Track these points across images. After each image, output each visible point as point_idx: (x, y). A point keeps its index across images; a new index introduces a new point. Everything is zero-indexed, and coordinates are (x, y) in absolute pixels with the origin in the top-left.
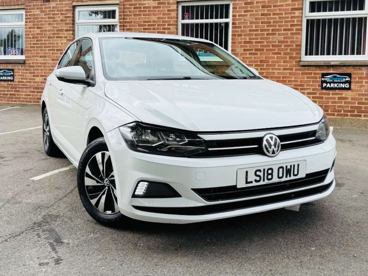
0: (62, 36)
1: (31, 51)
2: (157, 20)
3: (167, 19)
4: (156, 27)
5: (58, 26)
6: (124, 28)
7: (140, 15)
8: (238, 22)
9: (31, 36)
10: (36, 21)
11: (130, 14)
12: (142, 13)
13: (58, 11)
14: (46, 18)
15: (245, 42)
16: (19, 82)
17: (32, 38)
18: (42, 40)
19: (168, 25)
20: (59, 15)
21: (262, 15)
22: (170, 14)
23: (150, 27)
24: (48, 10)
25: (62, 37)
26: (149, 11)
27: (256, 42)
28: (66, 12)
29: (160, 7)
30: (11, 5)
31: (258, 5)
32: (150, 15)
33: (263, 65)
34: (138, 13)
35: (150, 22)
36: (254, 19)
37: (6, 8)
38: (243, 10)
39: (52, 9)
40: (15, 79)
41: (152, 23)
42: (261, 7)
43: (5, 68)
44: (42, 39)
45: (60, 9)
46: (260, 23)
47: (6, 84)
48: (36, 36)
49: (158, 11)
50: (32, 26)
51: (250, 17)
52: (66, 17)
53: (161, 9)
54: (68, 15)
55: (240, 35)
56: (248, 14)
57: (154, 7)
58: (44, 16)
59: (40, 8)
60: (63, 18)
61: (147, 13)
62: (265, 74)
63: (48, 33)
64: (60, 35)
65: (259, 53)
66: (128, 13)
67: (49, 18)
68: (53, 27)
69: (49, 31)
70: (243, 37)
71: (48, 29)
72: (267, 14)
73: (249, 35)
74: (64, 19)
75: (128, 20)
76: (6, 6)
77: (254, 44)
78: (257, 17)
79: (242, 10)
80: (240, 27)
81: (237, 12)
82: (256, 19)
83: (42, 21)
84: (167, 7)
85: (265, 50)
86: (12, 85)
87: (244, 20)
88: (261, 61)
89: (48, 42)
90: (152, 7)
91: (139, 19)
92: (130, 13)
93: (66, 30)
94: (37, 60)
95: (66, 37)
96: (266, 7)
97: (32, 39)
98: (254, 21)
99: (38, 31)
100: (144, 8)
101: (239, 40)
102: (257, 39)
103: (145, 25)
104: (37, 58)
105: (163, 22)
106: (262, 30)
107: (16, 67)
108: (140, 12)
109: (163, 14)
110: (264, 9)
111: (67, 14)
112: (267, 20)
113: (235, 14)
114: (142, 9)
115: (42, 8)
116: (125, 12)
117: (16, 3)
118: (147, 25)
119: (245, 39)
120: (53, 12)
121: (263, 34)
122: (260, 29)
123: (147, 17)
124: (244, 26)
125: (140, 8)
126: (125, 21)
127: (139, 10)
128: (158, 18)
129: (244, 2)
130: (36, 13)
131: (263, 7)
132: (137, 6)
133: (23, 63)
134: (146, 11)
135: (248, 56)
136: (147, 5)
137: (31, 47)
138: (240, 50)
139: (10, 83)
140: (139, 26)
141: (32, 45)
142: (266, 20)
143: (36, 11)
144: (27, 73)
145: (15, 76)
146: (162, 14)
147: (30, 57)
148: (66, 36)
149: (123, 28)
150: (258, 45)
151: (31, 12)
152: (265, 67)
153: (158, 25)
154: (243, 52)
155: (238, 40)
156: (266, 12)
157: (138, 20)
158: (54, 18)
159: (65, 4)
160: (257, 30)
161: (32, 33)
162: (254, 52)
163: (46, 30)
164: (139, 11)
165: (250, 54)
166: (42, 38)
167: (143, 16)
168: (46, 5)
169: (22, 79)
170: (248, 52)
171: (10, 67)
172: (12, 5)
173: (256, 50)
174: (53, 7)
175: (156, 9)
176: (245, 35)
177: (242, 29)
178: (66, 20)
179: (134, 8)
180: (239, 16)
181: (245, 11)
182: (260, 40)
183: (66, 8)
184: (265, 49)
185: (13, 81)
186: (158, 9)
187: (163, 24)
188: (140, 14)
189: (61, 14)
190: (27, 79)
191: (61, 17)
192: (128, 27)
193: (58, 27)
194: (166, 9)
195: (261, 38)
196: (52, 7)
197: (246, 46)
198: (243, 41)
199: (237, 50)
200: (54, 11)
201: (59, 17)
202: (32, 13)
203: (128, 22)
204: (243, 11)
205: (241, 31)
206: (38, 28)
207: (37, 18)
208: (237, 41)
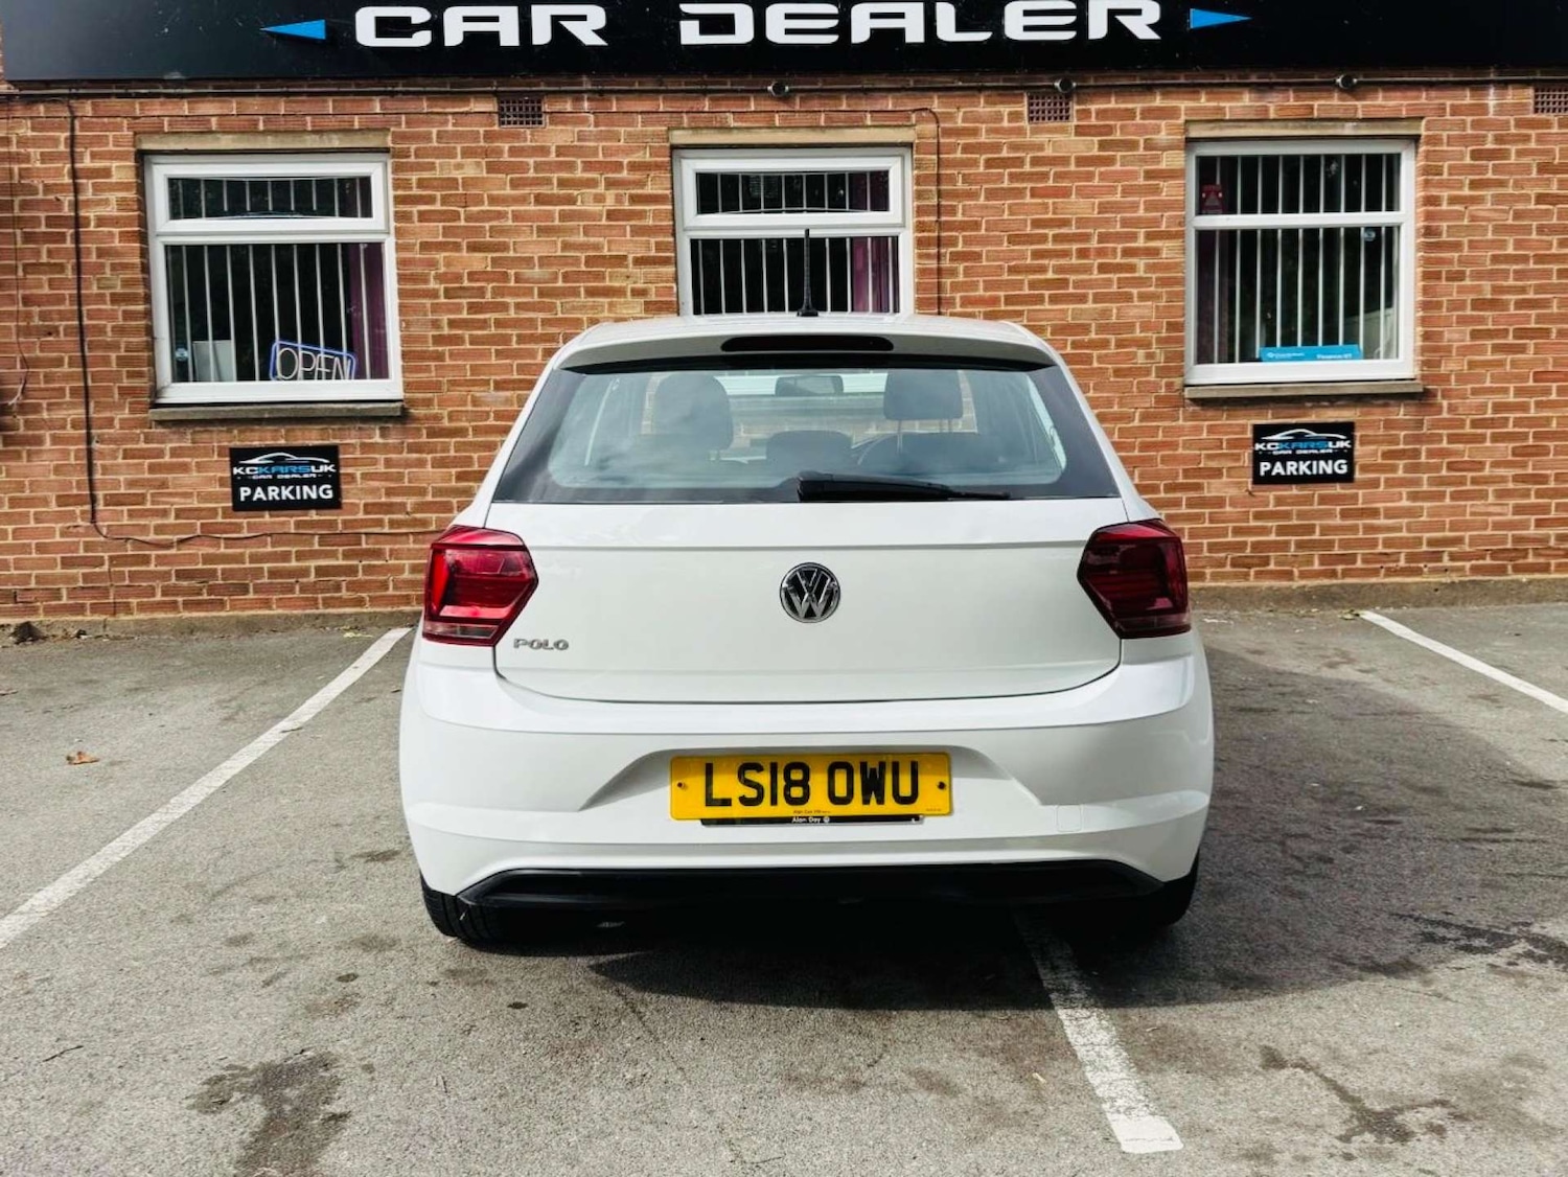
0: (616, 284)
1: (439, 357)
2: (1095, 215)
3: (1141, 212)
4: (1094, 244)
5: (592, 240)
6: (943, 251)
7: (1019, 193)
8: (1448, 227)
9: (432, 285)
10: (462, 217)
11: (966, 187)
12: (1025, 185)
13: (588, 166)
14: (523, 200)
15: (1478, 304)
16: (368, 508)
17: (442, 293)
18: (504, 307)
19: (1149, 237)
20: (601, 189)
21: (1541, 199)
22: (1156, 190)
23: (1065, 246)
24: (531, 161)
25: (620, 292)
26: (1059, 176)
27: (1520, 304)
28: (637, 176)
29: (1110, 161)
30: (305, 131)
31: (1525, 160)
32: (1066, 193)
33: (1547, 391)
34: (1006, 184)
35: (1065, 223)
36: (1511, 217)
37: (270, 143)
38: (1467, 179)
39: (553, 157)
40: (344, 494)
41: (1073, 230)
42: (1535, 170)
43: (282, 442)
44: (508, 300)
45: (601, 158)
46: (1534, 233)
47: (289, 521)
48: (466, 284)
49: (1103, 176)
50: (441, 239)
51: (1495, 207)
52: (634, 199)
53: (1117, 167)
54: (649, 190)
55: (1457, 276)
56: (1488, 193)
57: (1081, 161)
58: (508, 191)
59: (486, 153)
60: (619, 199)
61: (1051, 183)
62: (1554, 423)
63: (537, 271)
64: (608, 283)
65: (1531, 343)
66: (960, 185)
67: (539, 199)
68: (566, 246)
69: (544, 261)
70: (1468, 282)
71: (536, 252)
72: (1558, 196)
73: (1491, 275)
74: (627, 206)
75: (959, 217)
76: (265, 133)
77: (1512, 311)
78: (1520, 206)
79: (1462, 177)
80: (1457, 246)
81: (1441, 185)
82: (1518, 215)
83: (500, 215)
84: (1143, 160)
85: (1554, 335)
86: (332, 524)
87: (1473, 218)
88: (1538, 376)
89: (541, 315)
90: (1073, 161)
91: (1011, 214)
92: (971, 184)
93: (639, 262)
94: (475, 402)
95: (637, 293)
96: (1556, 172)
97: (442, 300)
98: (1510, 222)
99: (480, 261)
100: (1035, 161)
101: (1455, 296)
102: (1523, 290)
103: (1043, 239)
104: (478, 392)
105: (1125, 223)
106: (1540, 259)
107: (349, 440)
108: (1017, 181)
109: (1126, 192)
110: (1546, 176)
111: (641, 184)
112: (1558, 219)
113: (1434, 192)
114: (1027, 168)
115: (499, 152)
116: (943, 178)
117: (333, 123)
118: (1050, 239)
119: (1478, 289)
120: (561, 171)
121: (1547, 274)
122: (1531, 253)
123: (1050, 201)
124: (1470, 241)
125: (1020, 162)
126: (943, 219)
127: (1013, 170)
128: (1103, 208)
129: (1470, 148)
130: (458, 175)
131: (1543, 168)
132: (1005, 154)
133: (396, 417)
134: (1044, 176)
135: (1489, 357)
136: (1048, 152)
137: (438, 340)
138: (1456, 336)
139: (313, 515)
140: (1012, 240)
141: (446, 331)
142: (1555, 221)
143: (459, 166)
144: (421, 463)
145: (342, 479)
146: (1120, 189)
147: (435, 386)
148: (640, 285)
149: (934, 251)
150: (1530, 316)
151: (432, 167)
152: (1554, 396)
153: (1103, 238)
154: (1468, 342)
155: (1451, 295)
156: (1554, 189)
157: (1006, 217)
158: (571, 200)
159: (629, 135)
160: (1525, 259)
161: (443, 270)
162: (1510, 340)
163: (528, 261)
164: (1012, 177)
165: (1496, 349)
166: (503, 296)
167: (1032, 196)
168: (517, 136)
169: (389, 492)
170: (1489, 343)
171: (312, 437)
172: (310, 128)
173: (1521, 333)
174: (560, 151)
175: (1091, 169)
176: (1478, 275)
177: (1466, 251)
178: (641, 215)
179: (989, 164)
180: (1453, 200)
181: (1474, 185)
182: (1535, 293)
183: (637, 157)
184: (1554, 328)
185: (335, 504)
186: (1103, 169)
187: (1127, 233)
188: (1018, 189)
189: (610, 184)
190: (422, 492)
191: (611, 195)
192: (960, 248)
193: (597, 247)
194: (1141, 169)
195: (1539, 289)
196: (553, 149)
197: (1483, 317)
198: (1469, 298)
199: (1446, 335)
200: (571, 166)
201: (599, 199)
202: (437, 174)
203: (962, 226)
204: (1467, 182)
205: (1460, 261)
206: (473, 248)
207: (466, 201)
208: (1444, 299)
